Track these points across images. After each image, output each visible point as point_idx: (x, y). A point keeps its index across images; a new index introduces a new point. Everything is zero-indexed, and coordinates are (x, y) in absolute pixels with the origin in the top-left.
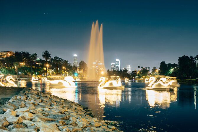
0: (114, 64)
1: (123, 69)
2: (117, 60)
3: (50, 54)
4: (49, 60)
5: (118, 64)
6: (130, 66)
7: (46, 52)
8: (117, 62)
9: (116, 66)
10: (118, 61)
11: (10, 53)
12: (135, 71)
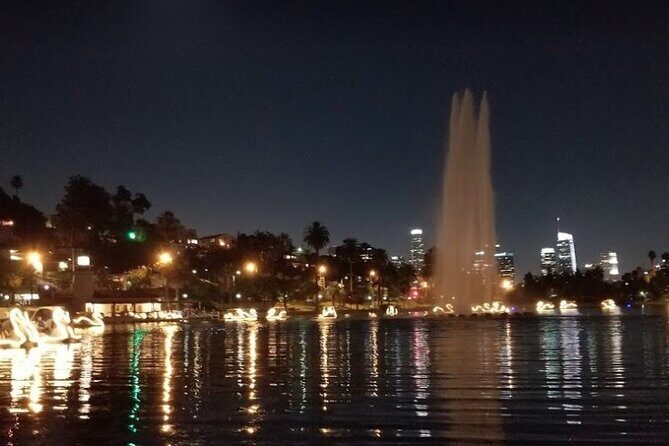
0: (551, 250)
1: (587, 266)
2: (562, 236)
3: (326, 232)
4: (323, 252)
5: (568, 251)
6: (613, 254)
7: (316, 224)
8: (561, 242)
9: (561, 257)
10: (567, 241)
11: (225, 240)
12: (635, 273)
